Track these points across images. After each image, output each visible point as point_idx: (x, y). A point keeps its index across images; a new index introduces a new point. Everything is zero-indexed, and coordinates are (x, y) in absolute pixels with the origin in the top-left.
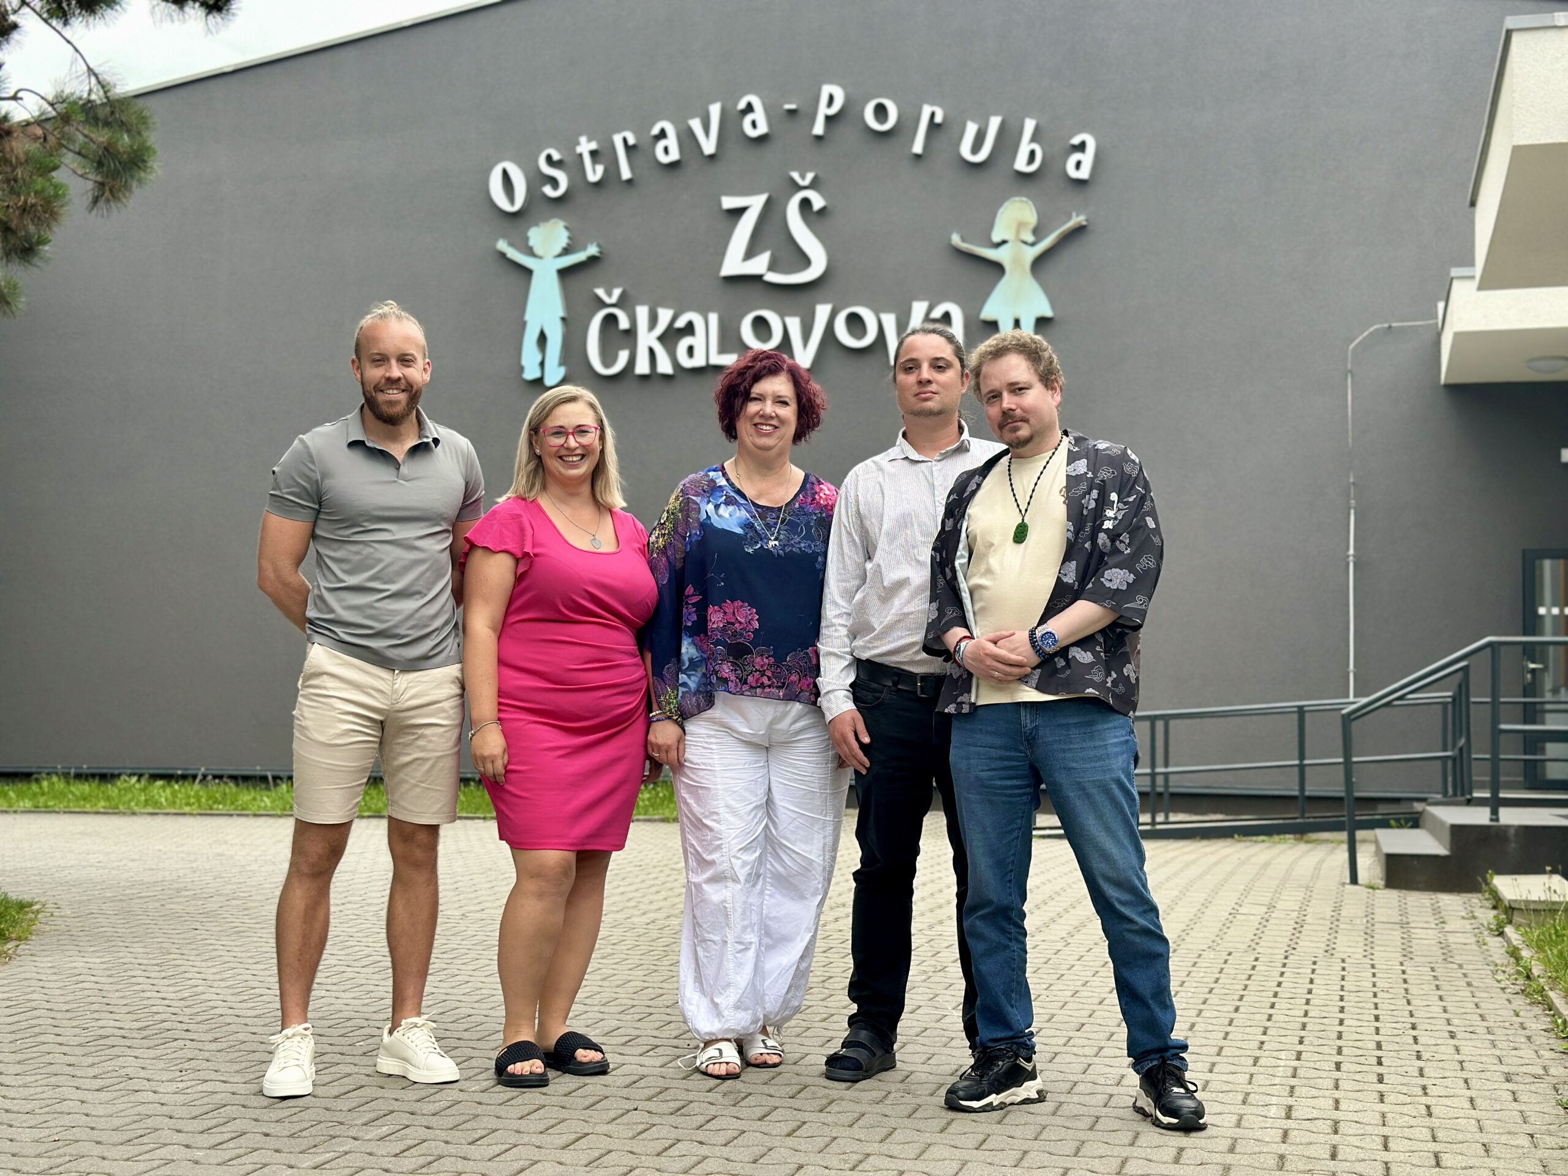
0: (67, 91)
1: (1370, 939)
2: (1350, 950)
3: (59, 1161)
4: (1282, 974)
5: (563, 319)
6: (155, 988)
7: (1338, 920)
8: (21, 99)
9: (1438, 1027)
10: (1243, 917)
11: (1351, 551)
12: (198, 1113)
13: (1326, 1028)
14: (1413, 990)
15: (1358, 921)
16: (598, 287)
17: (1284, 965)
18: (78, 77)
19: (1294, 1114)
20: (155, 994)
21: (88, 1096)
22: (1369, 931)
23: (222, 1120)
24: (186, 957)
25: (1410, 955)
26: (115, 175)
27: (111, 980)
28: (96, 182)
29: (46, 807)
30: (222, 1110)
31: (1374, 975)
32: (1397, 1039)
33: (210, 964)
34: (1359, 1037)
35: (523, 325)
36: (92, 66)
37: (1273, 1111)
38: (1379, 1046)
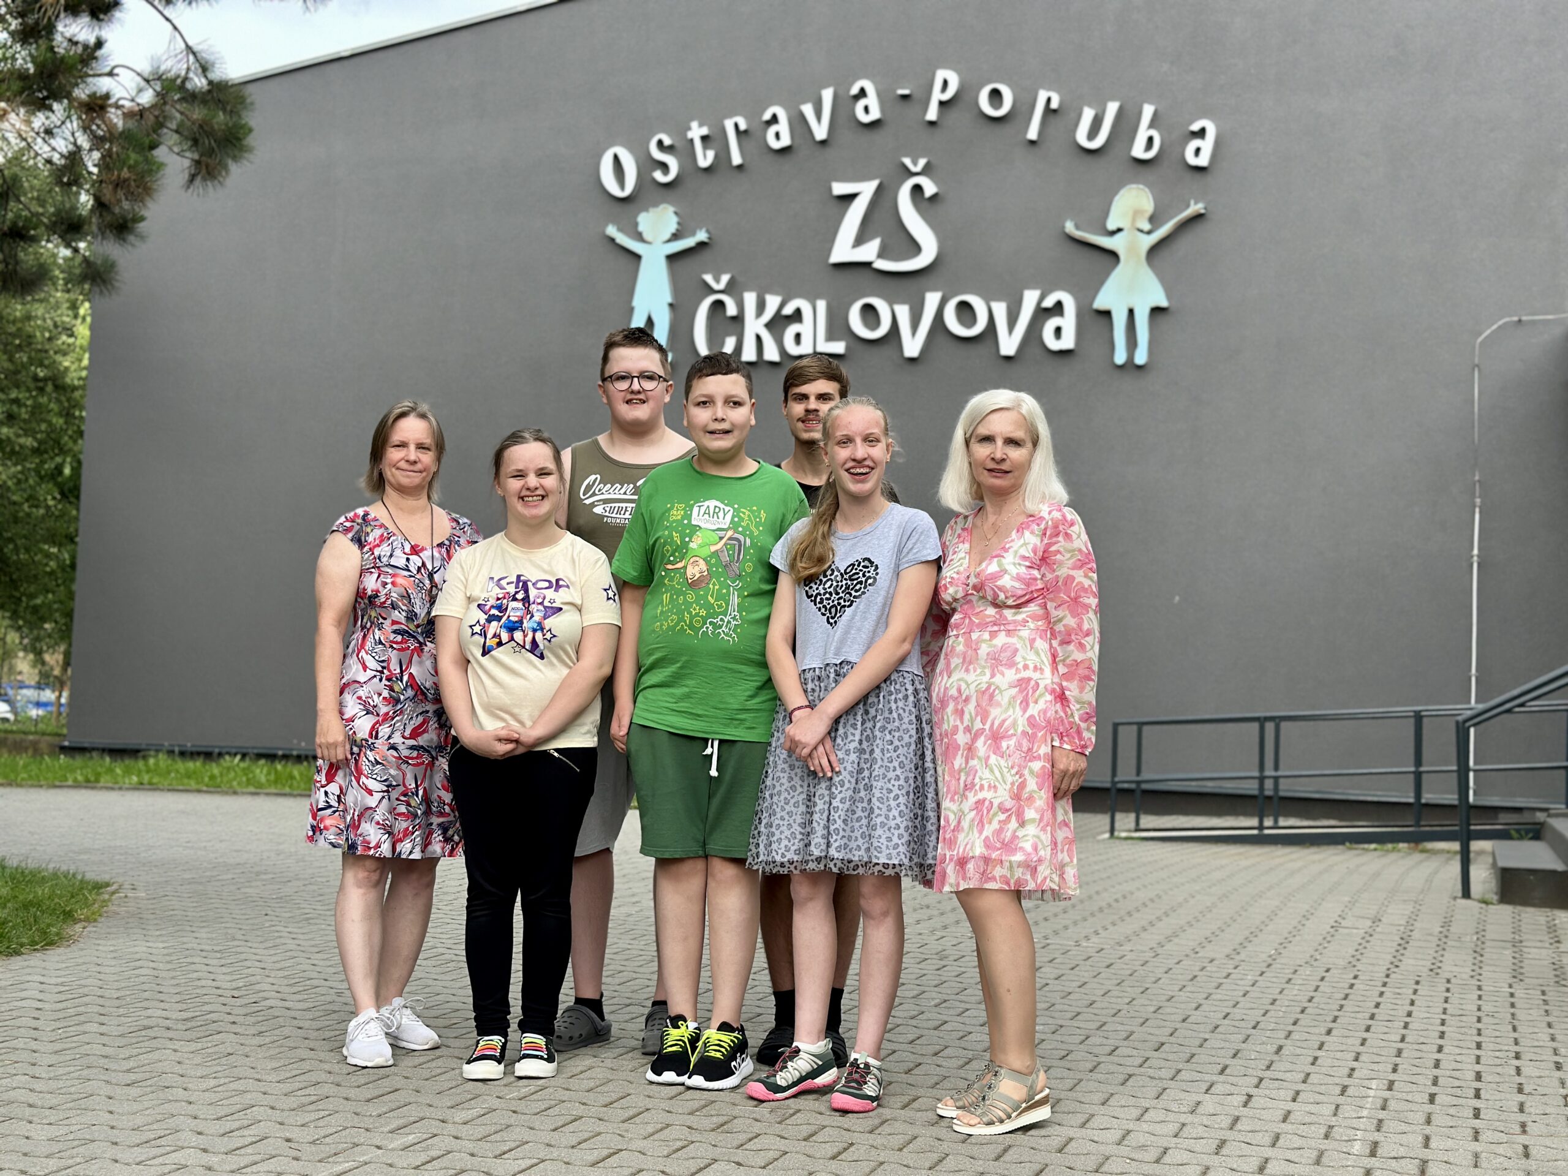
0: (163, 68)
1: (1479, 958)
2: (1455, 969)
3: (71, 1162)
4: (1382, 994)
5: (671, 305)
6: (212, 976)
7: (1446, 937)
8: (117, 75)
9: (1544, 1058)
10: (1346, 931)
11: (1476, 551)
12: (223, 1113)
13: (1423, 1055)
14: (1521, 1014)
15: (1468, 938)
16: (706, 272)
17: (1385, 985)
18: (176, 56)
19: (1380, 1152)
20: (210, 983)
21: (119, 1092)
22: (1478, 949)
23: (246, 1123)
24: (249, 944)
25: (1521, 977)
26: (211, 153)
27: (169, 966)
28: (193, 160)
29: (150, 783)
30: (248, 1111)
31: (1480, 997)
32: (1499, 1070)
33: (272, 952)
34: (1459, 1066)
35: (632, 309)
36: (190, 43)
37: (1357, 1148)
38: (1478, 1077)
